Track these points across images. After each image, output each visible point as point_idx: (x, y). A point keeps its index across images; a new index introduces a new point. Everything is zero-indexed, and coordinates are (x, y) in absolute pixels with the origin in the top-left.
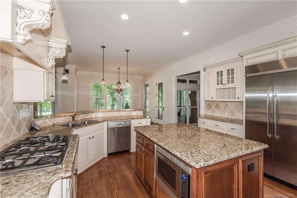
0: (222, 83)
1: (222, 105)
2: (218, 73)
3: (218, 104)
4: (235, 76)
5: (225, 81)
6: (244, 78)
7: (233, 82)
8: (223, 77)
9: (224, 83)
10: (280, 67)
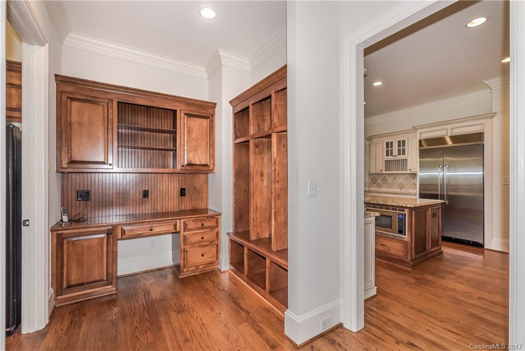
0: (392, 155)
1: (390, 178)
2: (387, 143)
3: (385, 177)
4: (406, 147)
5: (395, 152)
6: (418, 151)
7: (404, 153)
8: (394, 149)
9: (394, 154)
10: (445, 142)
